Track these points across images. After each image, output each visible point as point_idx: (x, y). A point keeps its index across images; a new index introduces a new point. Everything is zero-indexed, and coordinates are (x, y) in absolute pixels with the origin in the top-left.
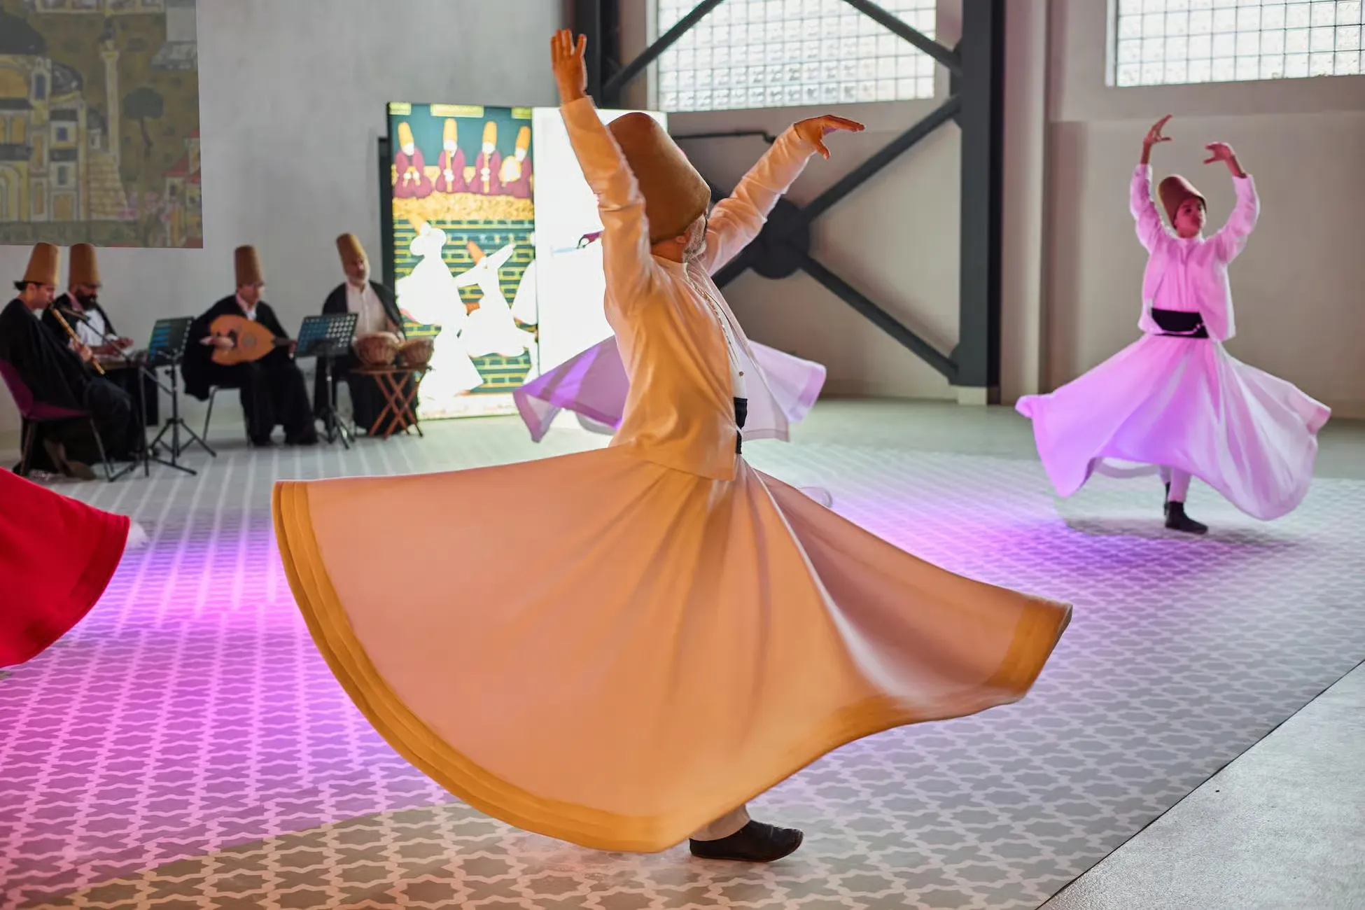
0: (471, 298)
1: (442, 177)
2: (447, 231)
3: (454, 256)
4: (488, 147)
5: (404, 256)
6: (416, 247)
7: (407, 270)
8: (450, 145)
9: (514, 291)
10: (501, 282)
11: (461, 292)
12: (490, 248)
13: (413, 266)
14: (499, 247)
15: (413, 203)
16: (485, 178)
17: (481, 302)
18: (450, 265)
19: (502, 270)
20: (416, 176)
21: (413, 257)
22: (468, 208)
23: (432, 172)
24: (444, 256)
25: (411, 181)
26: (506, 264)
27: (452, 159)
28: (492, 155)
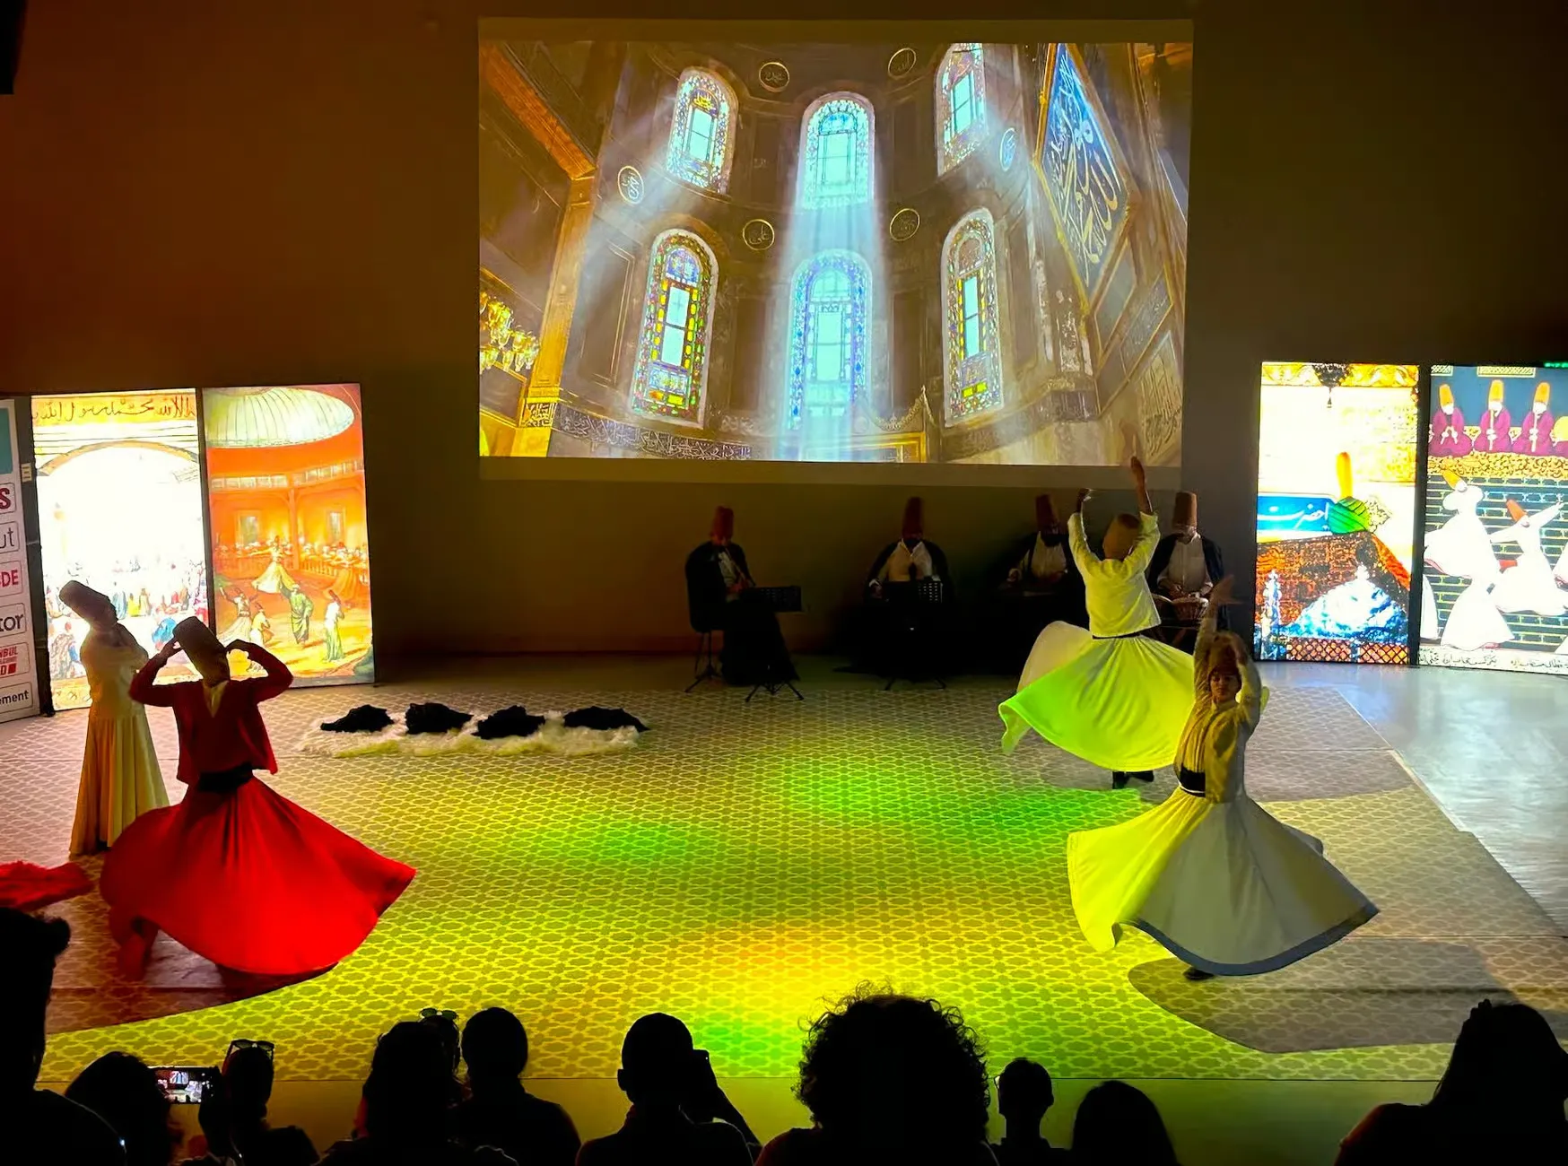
0: (1508, 556)
1: (1484, 436)
2: (1485, 489)
3: (1490, 513)
4: (1539, 408)
5: (1437, 511)
6: (1449, 503)
7: (1438, 524)
8: (1496, 405)
9: (1559, 552)
10: (1544, 542)
11: (1496, 548)
12: (1533, 507)
13: (1444, 520)
14: (1542, 507)
15: (1449, 461)
16: (1534, 438)
17: (1518, 560)
18: (1485, 522)
19: (1544, 530)
20: (1455, 435)
21: (1445, 511)
22: (1511, 468)
23: (1472, 432)
24: (1480, 513)
25: (1450, 438)
26: (1551, 524)
27: (1496, 419)
28: (1542, 415)
